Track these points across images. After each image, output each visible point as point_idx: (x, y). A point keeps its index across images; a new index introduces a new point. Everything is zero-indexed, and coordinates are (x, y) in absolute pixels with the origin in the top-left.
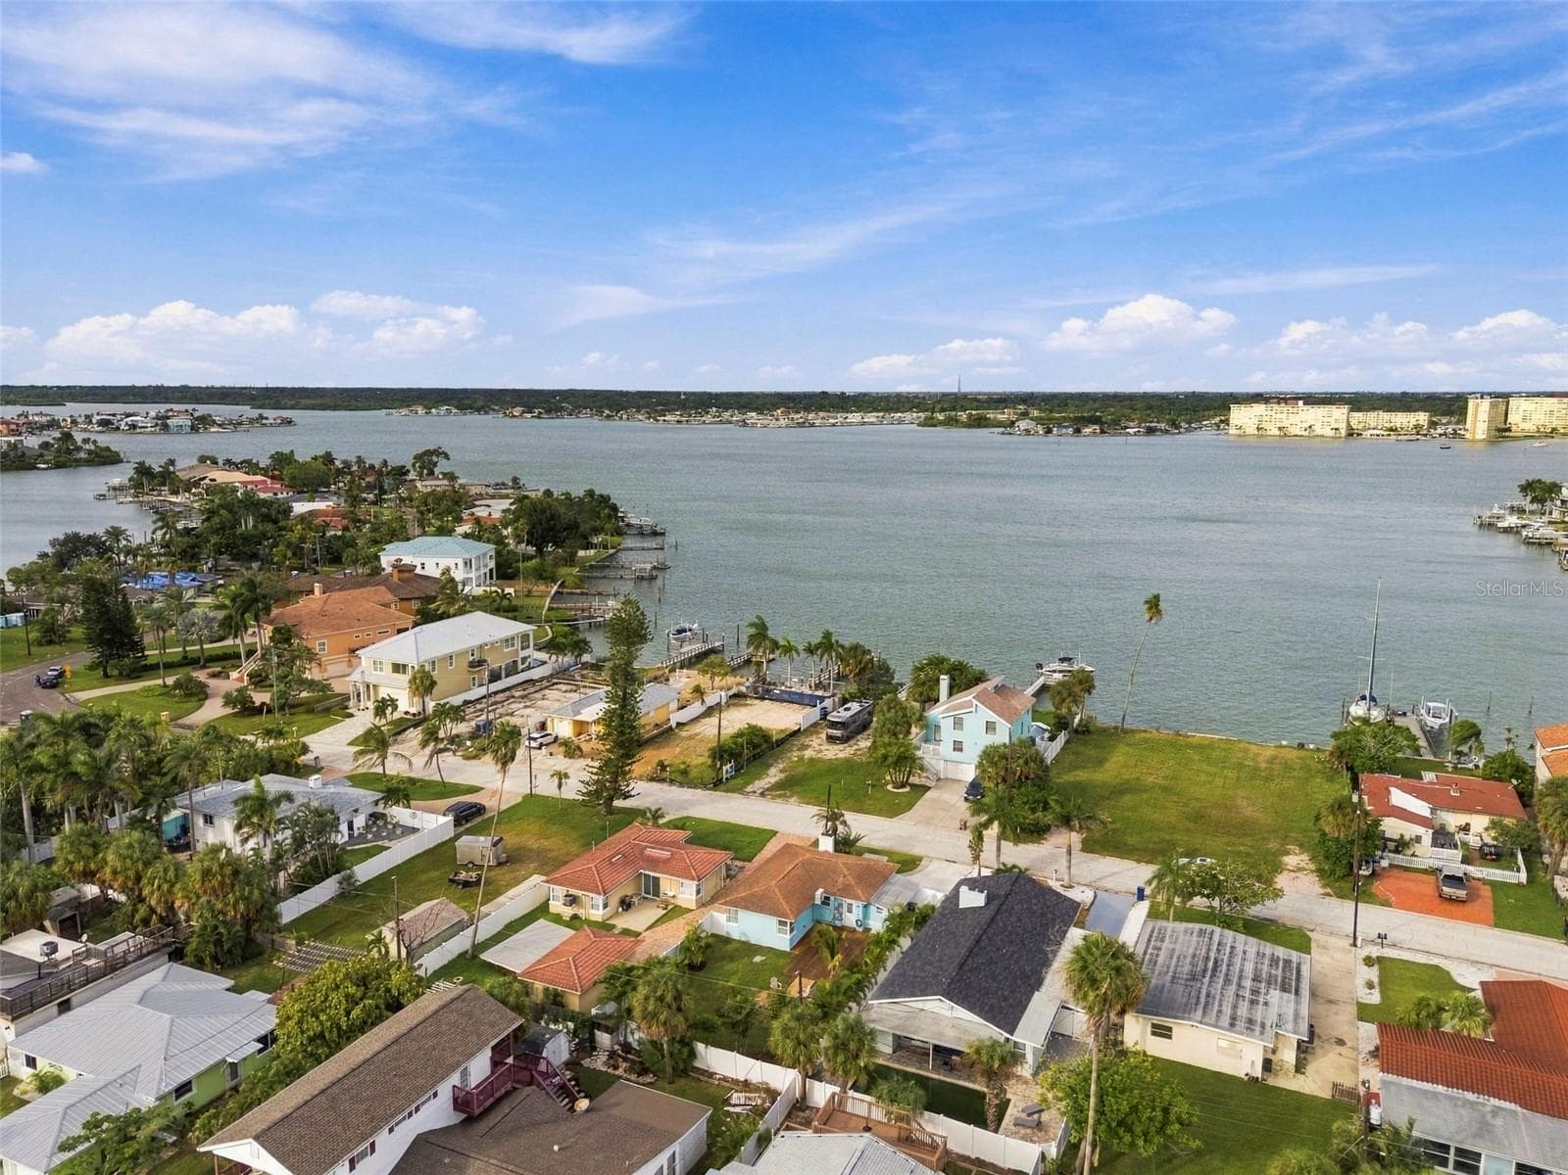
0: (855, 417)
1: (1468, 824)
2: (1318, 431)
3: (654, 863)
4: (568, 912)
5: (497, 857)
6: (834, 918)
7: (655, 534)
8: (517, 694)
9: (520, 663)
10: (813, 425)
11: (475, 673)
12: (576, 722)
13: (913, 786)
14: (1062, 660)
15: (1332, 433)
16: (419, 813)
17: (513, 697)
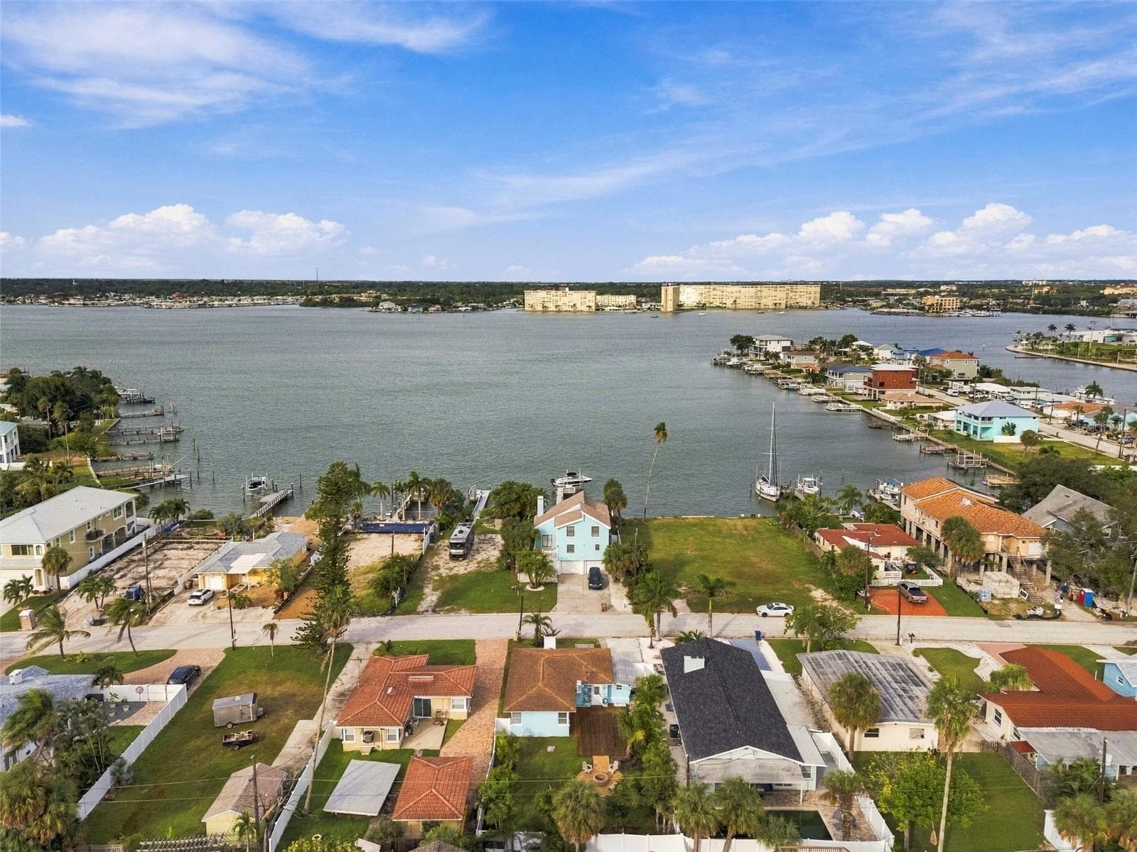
0: (246, 300)
1: (889, 553)
2: (579, 308)
3: (423, 687)
4: (366, 749)
5: (255, 712)
6: (585, 701)
7: (146, 402)
8: (136, 558)
9: (126, 529)
10: (212, 306)
11: (92, 544)
12: (228, 576)
13: (545, 584)
14: (569, 475)
15: (587, 309)
16: (144, 686)
17: (134, 561)
